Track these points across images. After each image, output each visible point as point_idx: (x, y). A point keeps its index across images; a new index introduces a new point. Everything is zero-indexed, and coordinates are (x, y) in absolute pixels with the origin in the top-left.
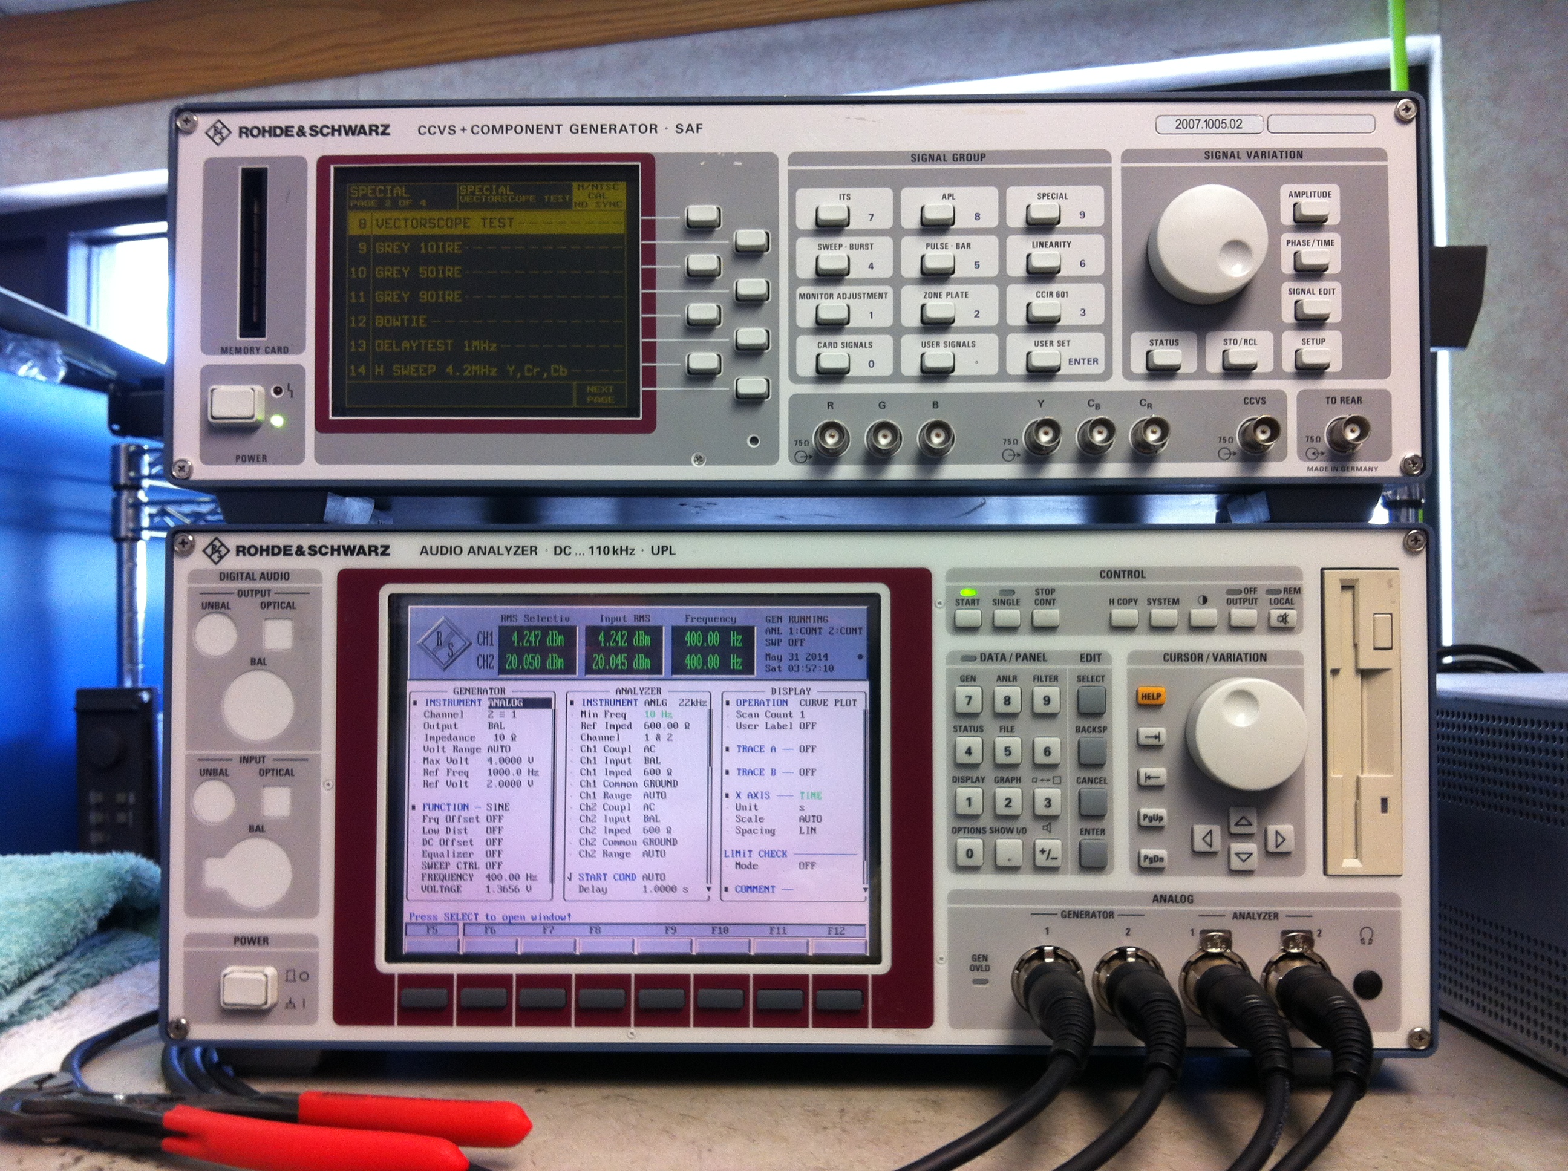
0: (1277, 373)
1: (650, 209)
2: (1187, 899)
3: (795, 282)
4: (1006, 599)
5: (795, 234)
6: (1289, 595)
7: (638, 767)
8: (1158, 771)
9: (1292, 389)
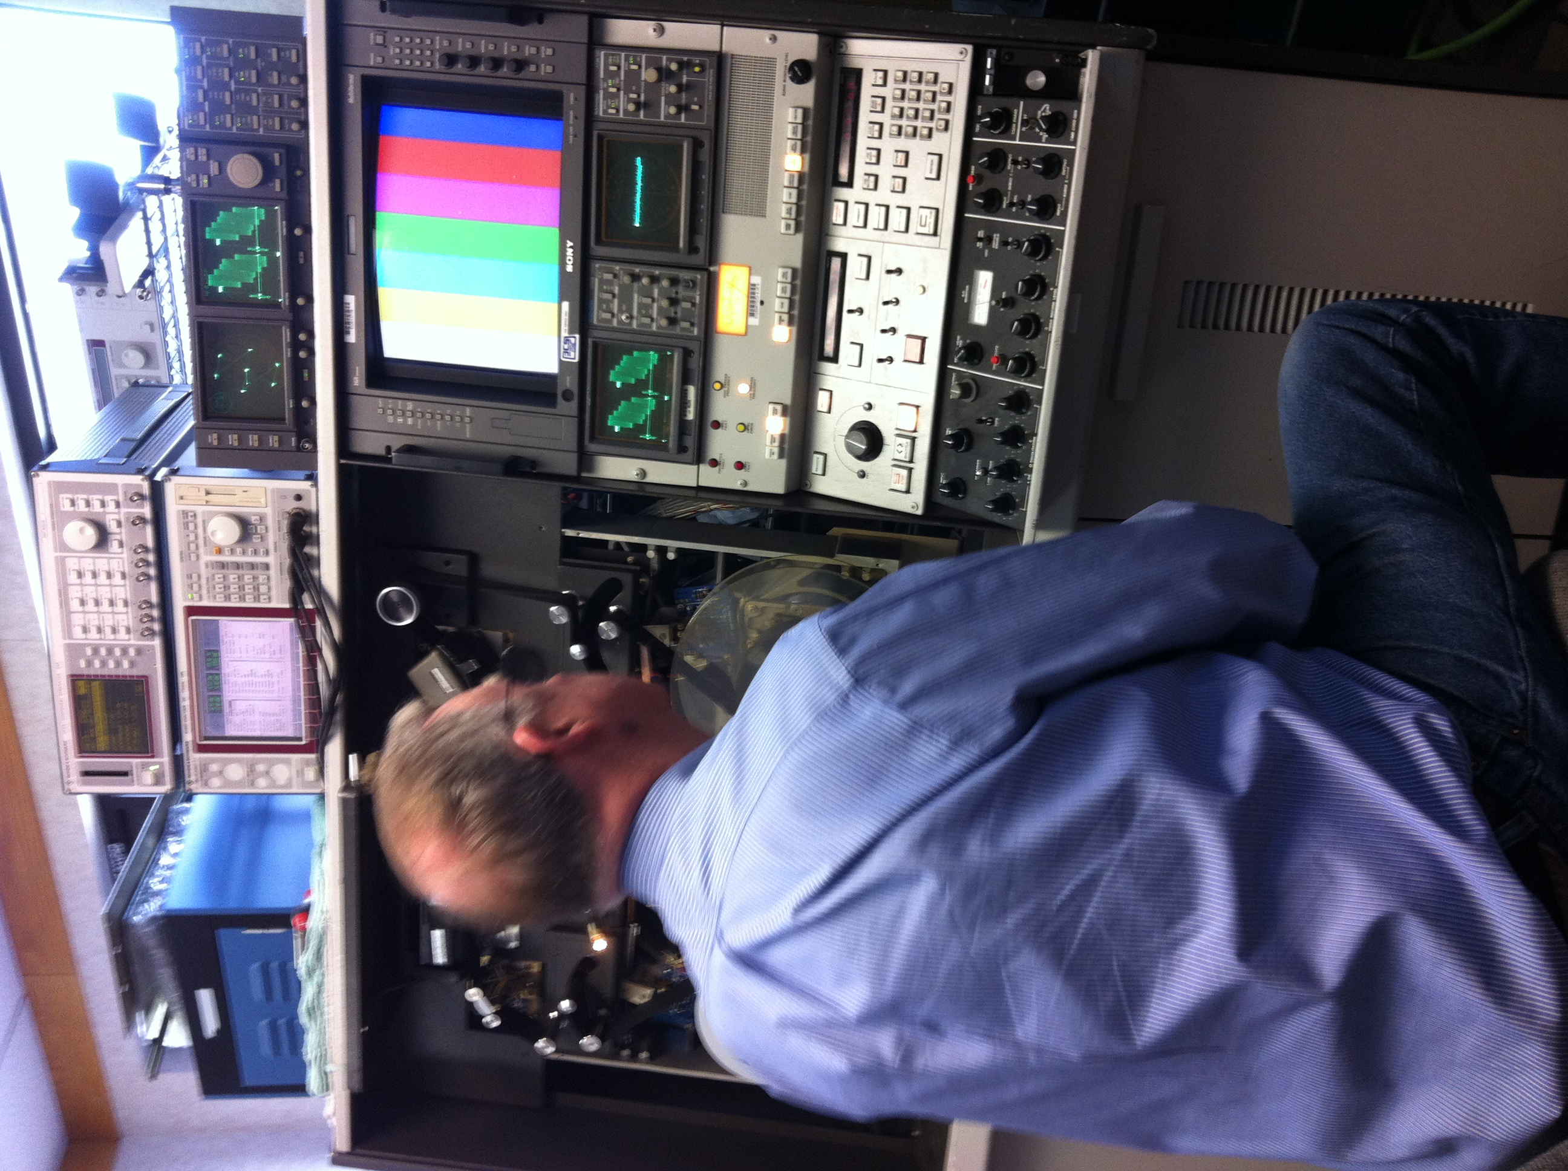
0: (119, 513)
1: (83, 676)
2: (275, 543)
3: (101, 639)
4: (191, 586)
5: (86, 639)
6: (185, 514)
7: (247, 679)
8: (239, 550)
9: (123, 510)
